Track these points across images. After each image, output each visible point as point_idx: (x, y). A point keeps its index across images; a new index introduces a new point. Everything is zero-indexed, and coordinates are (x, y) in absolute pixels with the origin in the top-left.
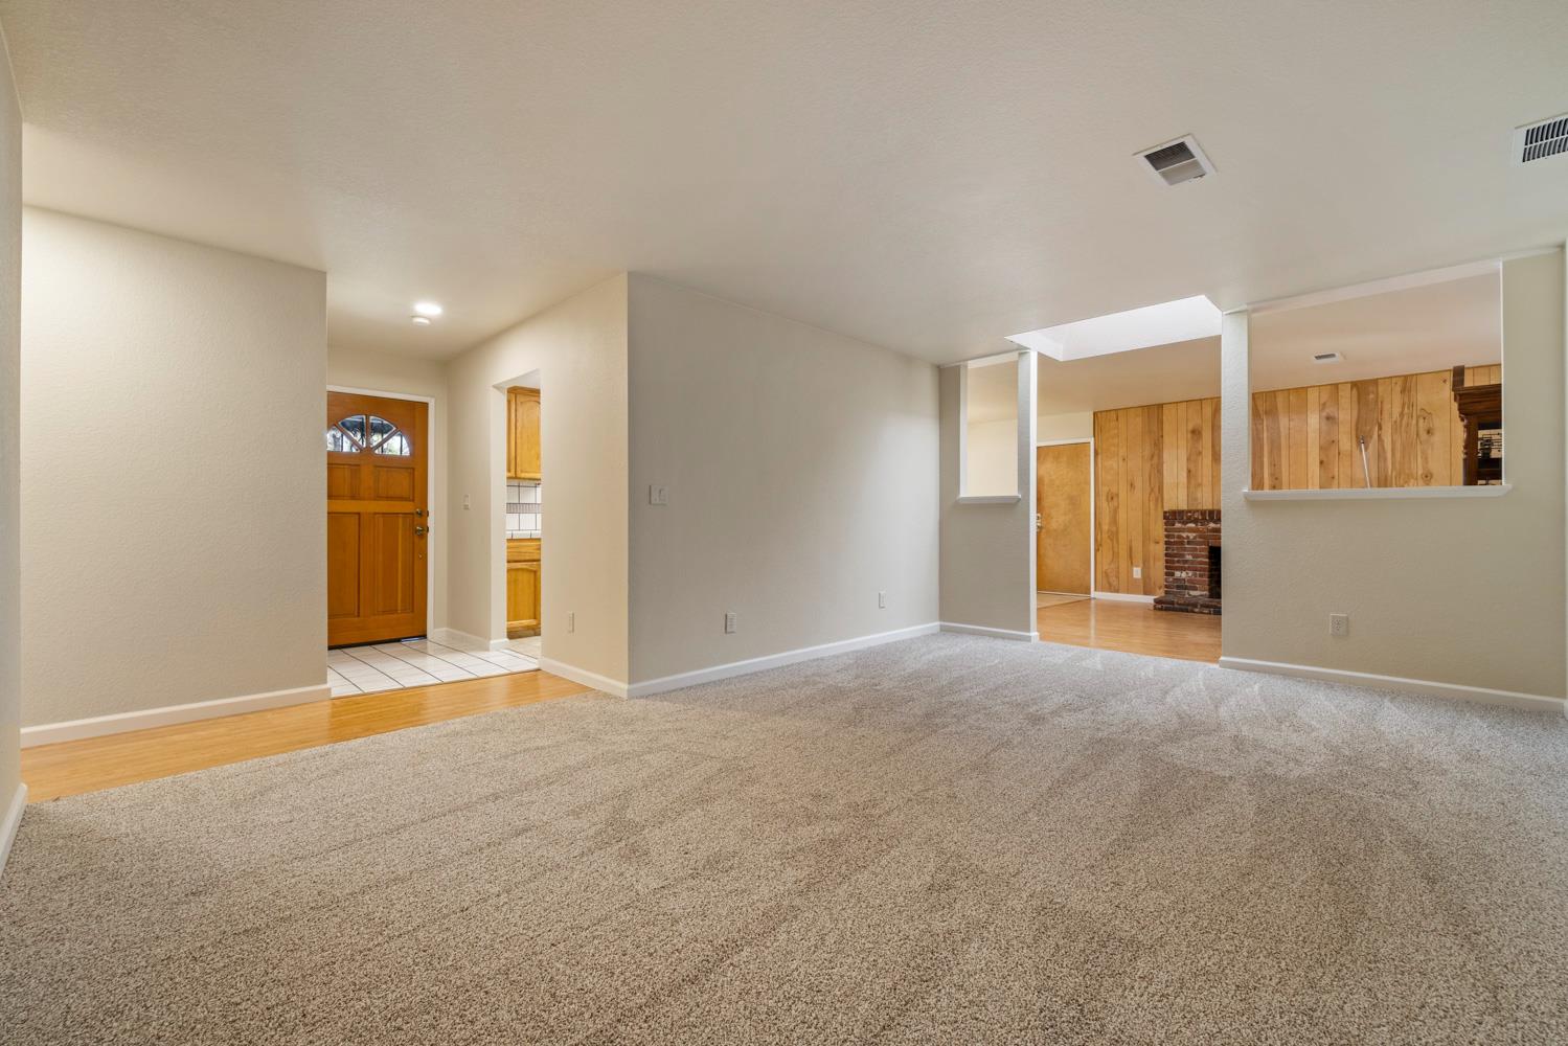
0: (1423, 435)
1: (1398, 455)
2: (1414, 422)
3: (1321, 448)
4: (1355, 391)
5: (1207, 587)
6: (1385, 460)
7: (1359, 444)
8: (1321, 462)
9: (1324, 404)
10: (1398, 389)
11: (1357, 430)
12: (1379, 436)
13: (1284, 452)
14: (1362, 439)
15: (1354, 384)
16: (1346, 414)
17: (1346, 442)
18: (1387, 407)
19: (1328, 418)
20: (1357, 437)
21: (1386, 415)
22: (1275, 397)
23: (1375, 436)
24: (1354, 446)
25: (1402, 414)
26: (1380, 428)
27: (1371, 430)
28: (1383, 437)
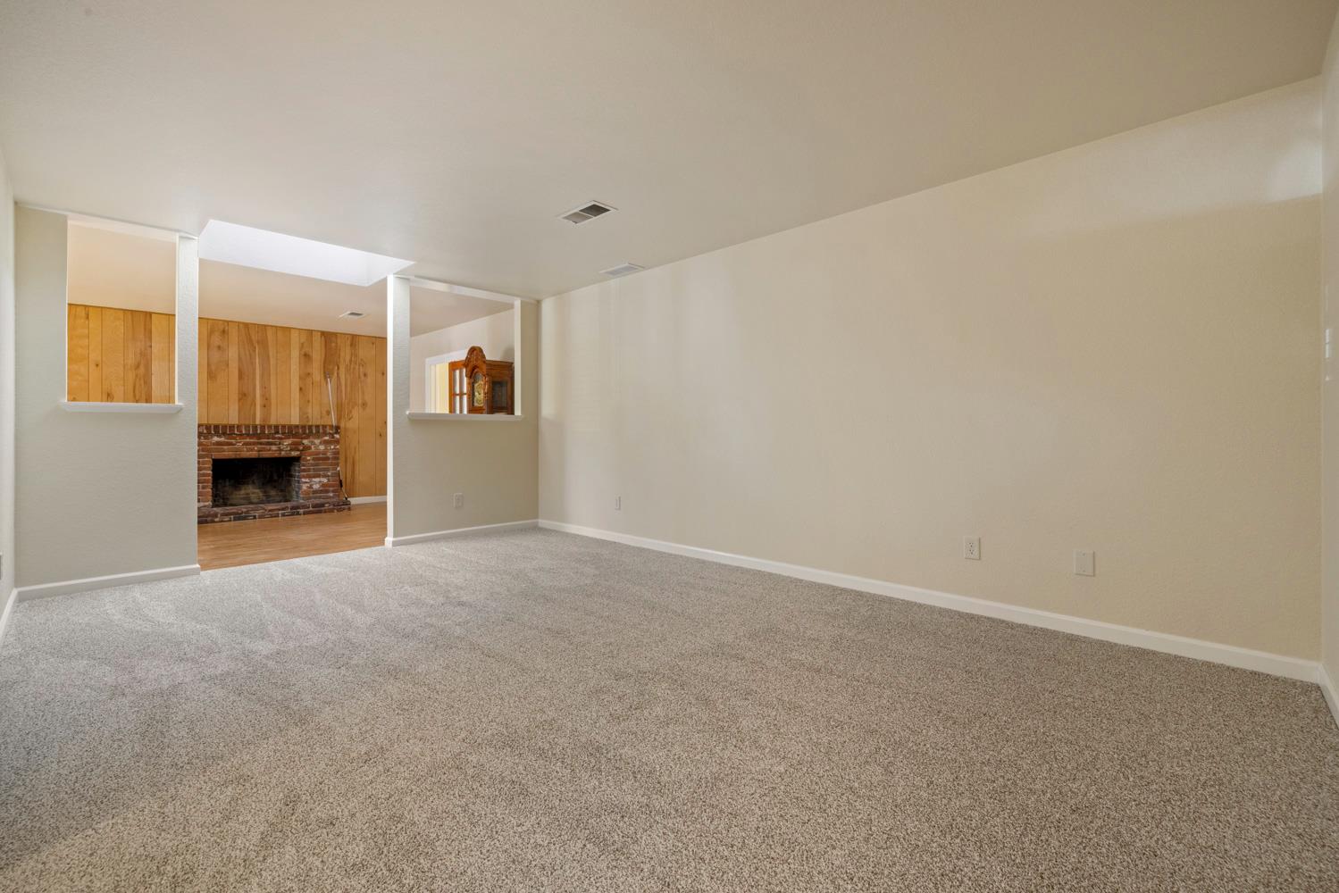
0: (363, 378)
1: (349, 389)
2: (357, 367)
3: (300, 378)
4: (323, 338)
5: (210, 498)
6: (341, 392)
7: (326, 378)
8: (301, 389)
9: (302, 344)
10: (349, 343)
11: (324, 367)
12: (338, 374)
13: (273, 378)
14: (327, 374)
15: (323, 333)
16: (318, 354)
17: (317, 375)
18: (342, 354)
19: (306, 355)
20: (324, 373)
21: (342, 359)
22: (266, 330)
23: (336, 374)
24: (323, 378)
25: (351, 361)
26: (338, 368)
27: (333, 369)
28: (340, 375)
